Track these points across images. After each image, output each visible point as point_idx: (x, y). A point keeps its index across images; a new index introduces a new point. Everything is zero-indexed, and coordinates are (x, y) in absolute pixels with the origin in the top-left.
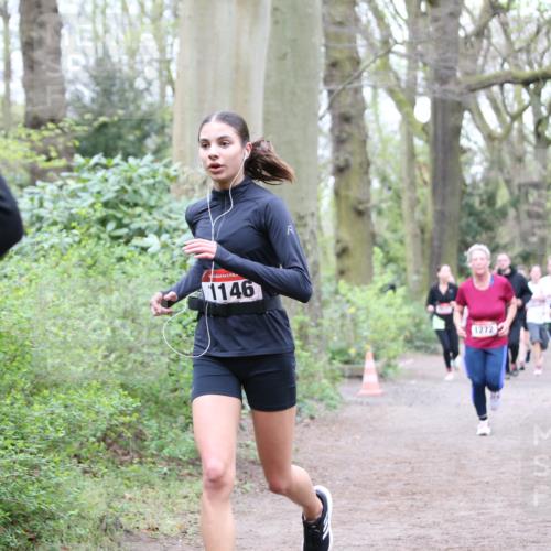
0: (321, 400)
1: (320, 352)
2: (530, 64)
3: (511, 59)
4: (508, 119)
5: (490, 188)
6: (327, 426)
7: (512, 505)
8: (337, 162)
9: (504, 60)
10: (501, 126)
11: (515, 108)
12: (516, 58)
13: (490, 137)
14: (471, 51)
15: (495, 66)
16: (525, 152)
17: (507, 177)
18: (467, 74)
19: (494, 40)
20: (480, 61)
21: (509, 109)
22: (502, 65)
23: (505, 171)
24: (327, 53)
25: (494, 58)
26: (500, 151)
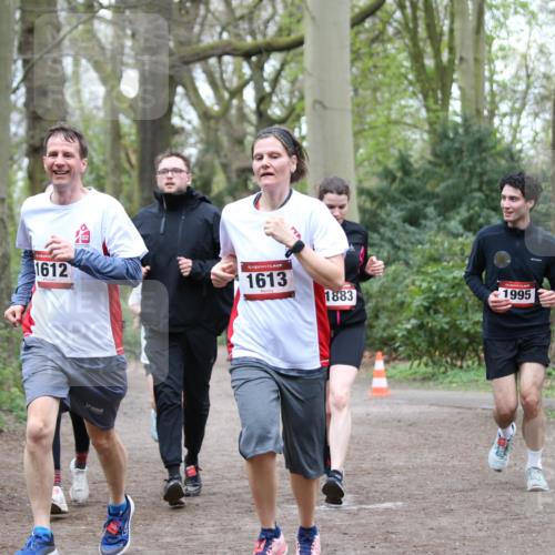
0: (11, 411)
1: (9, 357)
2: (253, 34)
3: (230, 28)
4: (226, 95)
5: (205, 173)
6: (17, 440)
7: (224, 530)
8: (32, 142)
9: (223, 29)
10: (218, 104)
11: (235, 83)
12: (236, 27)
13: (205, 115)
14: (185, 19)
15: (212, 36)
16: (245, 134)
17: (224, 161)
18: (181, 44)
19: (212, 7)
20: (197, 28)
21: (227, 84)
22: (221, 34)
23: (222, 154)
24: (23, 18)
25: (212, 26)
26: (217, 130)
